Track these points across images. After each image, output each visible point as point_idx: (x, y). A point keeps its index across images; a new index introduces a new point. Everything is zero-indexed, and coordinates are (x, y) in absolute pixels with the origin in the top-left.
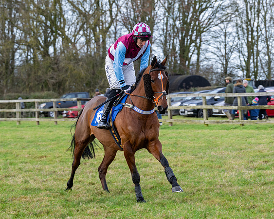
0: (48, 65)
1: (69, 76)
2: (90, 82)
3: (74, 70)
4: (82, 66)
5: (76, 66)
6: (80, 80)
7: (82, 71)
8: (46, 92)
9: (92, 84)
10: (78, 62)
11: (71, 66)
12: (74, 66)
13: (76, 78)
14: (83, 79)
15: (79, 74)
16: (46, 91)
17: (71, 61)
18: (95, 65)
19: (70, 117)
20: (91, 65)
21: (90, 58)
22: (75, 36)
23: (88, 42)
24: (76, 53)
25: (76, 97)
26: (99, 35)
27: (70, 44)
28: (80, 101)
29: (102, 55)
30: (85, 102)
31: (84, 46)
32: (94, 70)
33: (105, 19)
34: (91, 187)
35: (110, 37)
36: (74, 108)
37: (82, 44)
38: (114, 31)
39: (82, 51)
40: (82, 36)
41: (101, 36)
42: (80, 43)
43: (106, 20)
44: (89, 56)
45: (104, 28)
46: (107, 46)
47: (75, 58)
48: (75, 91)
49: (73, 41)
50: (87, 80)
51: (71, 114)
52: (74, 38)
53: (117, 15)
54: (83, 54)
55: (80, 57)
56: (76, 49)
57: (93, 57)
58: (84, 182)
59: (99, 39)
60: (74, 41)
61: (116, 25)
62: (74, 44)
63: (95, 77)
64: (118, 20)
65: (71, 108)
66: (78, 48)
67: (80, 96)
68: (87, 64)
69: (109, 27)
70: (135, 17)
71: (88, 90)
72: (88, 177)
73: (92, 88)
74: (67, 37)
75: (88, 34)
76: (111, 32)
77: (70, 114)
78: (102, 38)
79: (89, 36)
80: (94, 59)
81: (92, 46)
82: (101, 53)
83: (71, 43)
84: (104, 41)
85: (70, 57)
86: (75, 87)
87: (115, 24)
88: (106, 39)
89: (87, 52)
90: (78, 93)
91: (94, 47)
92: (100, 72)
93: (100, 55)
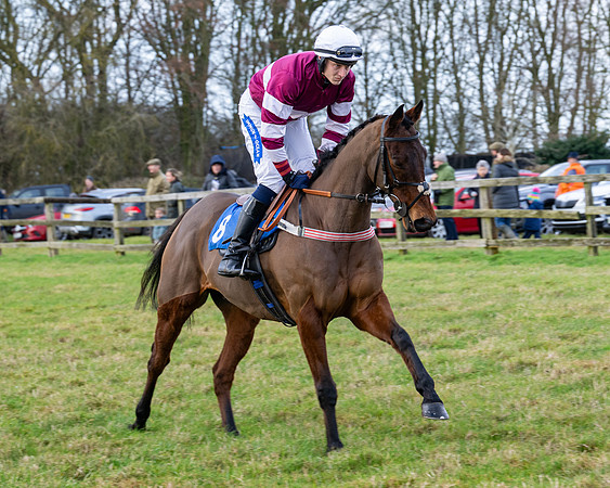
1: (28, 151)
2: (74, 163)
3: (38, 135)
4: (55, 127)
5: (42, 126)
6: (52, 158)
7: (55, 139)
9: (77, 166)
10: (46, 120)
11: (31, 128)
12: (38, 129)
13: (42, 153)
14: (56, 155)
15: (49, 145)
17: (30, 116)
18: (83, 125)
19: (30, 238)
20: (75, 127)
21: (73, 109)
22: (39, 62)
23: (67, 76)
24: (42, 100)
25: (43, 194)
26: (92, 60)
27: (28, 80)
28: (51, 204)
29: (100, 104)
30: (61, 207)
31: (58, 84)
32: (81, 137)
33: (104, 25)
34: (76, 391)
35: (116, 65)
36: (38, 220)
37: (53, 81)
38: (125, 51)
39: (55, 95)
40: (54, 62)
41: (96, 62)
42: (51, 79)
43: (108, 27)
44: (70, 107)
45: (103, 45)
46: (110, 84)
47: (39, 111)
48: (39, 184)
49: (34, 73)
50: (66, 158)
51: (33, 232)
52: (36, 67)
53: (130, 17)
54: (58, 102)
55: (50, 108)
56: (42, 90)
57: (79, 108)
58: (60, 381)
59: (91, 68)
60: (38, 73)
61: (130, 37)
62: (36, 80)
63: (83, 150)
64: (132, 28)
65: (31, 220)
66: (47, 89)
67: (51, 194)
68: (66, 124)
69: (114, 43)
70: (169, 20)
71: (69, 179)
72: (68, 369)
73: (77, 175)
74: (22, 65)
75: (68, 59)
76: (119, 53)
77: (29, 232)
78: (99, 65)
79: (71, 62)
80: (81, 111)
81: (77, 83)
82: (97, 100)
83: (31, 77)
84: (102, 73)
85: (30, 108)
86: (41, 173)
87: (126, 36)
88: (108, 68)
89: (67, 96)
90: (47, 186)
91: (80, 86)
92: (96, 140)
93: (94, 103)
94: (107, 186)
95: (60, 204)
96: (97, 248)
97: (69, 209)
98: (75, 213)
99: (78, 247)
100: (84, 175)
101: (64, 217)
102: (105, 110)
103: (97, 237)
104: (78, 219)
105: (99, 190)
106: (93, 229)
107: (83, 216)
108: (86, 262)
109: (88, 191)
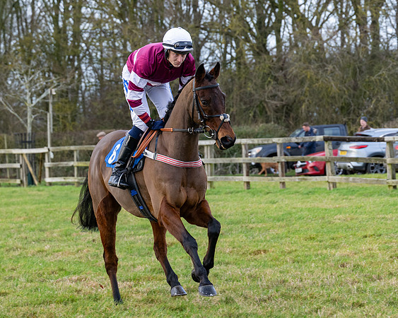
0: (265, 71)
1: (308, 94)
2: (349, 105)
3: (318, 80)
4: (332, 72)
5: (320, 72)
6: (329, 100)
7: (333, 83)
8: (261, 125)
9: (352, 108)
10: (325, 66)
11: (310, 73)
12: (316, 74)
13: (320, 97)
14: (333, 98)
15: (327, 89)
16: (262, 122)
17: (310, 63)
18: (358, 70)
19: (309, 173)
20: (350, 72)
21: (349, 56)
22: (318, 14)
23: (343, 26)
24: (321, 48)
25: (321, 133)
26: (365, 11)
28: (331, 143)
29: (372, 51)
30: (338, 145)
31: (335, 33)
32: (355, 81)
34: (357, 312)
35: (387, 16)
36: (318, 156)
37: (331, 31)
39: (333, 44)
40: (332, 13)
42: (328, 28)
44: (345, 54)
47: (318, 57)
48: (318, 123)
50: (342, 100)
51: (312, 167)
52: (315, 18)
54: (335, 50)
55: (327, 56)
56: (321, 39)
57: (354, 55)
59: (365, 18)
60: (317, 24)
62: (316, 30)
63: (357, 93)
65: (312, 156)
66: (325, 38)
67: (328, 132)
68: (343, 69)
71: (345, 119)
73: (352, 116)
74: (303, 16)
75: (344, 10)
77: (308, 167)
78: (372, 16)
79: (347, 13)
80: (356, 58)
81: (353, 33)
82: (370, 47)
83: (311, 27)
84: (375, 23)
85: (309, 55)
86: (319, 114)
88: (380, 20)
89: (342, 45)
90: (325, 125)
91: (354, 35)
92: (369, 84)
93: (367, 50)
94: (379, 126)
95: (337, 142)
96: (371, 182)
97: (345, 146)
98: (351, 150)
99: (354, 181)
100: (358, 116)
101: (340, 154)
102: (377, 56)
103: (370, 173)
104: (353, 155)
105: (372, 129)
106: (366, 165)
107: (358, 153)
108: (361, 194)
109: (362, 130)
